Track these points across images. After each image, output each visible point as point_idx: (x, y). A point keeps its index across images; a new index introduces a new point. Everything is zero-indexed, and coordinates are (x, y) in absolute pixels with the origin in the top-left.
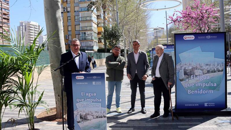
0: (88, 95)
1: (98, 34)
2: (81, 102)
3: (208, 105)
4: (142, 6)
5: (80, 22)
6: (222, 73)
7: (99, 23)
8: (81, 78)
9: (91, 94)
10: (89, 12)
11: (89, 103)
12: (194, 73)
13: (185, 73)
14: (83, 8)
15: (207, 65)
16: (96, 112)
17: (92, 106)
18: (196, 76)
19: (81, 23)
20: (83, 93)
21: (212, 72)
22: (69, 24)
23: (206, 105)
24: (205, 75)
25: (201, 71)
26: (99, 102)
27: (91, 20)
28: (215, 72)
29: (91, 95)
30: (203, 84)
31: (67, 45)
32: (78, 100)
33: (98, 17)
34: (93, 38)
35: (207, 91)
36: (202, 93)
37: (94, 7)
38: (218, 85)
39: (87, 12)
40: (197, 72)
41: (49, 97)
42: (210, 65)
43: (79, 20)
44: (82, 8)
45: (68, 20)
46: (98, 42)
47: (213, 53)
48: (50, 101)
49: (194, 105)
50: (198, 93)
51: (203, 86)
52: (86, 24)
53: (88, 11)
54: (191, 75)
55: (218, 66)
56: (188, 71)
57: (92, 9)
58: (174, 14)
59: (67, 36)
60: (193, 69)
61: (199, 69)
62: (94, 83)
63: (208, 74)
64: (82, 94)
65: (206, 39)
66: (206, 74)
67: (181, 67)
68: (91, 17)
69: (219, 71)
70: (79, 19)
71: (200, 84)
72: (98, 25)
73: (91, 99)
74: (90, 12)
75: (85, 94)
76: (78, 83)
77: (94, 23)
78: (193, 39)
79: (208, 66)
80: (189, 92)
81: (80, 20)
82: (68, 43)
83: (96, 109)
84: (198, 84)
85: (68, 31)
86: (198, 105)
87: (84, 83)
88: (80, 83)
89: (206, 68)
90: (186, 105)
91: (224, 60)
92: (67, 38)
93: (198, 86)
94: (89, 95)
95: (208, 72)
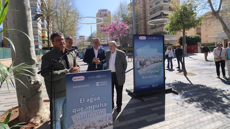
0: (89, 101)
1: (42, 37)
2: (79, 112)
3: (154, 86)
6: (162, 63)
8: (81, 78)
9: (94, 98)
11: (90, 111)
12: (146, 64)
13: (140, 64)
15: (153, 57)
16: (100, 121)
17: (95, 114)
18: (147, 66)
20: (83, 100)
21: (156, 62)
25: (150, 62)
26: (104, 107)
27: (37, 27)
28: (158, 62)
29: (93, 100)
32: (74, 111)
33: (43, 25)
34: (38, 40)
35: (153, 76)
37: (39, 18)
38: (160, 71)
40: (148, 63)
41: (4, 93)
42: (155, 58)
46: (42, 42)
47: (156, 50)
48: (5, 99)
49: (146, 87)
54: (144, 65)
55: (160, 58)
56: (142, 62)
57: (38, 19)
60: (146, 60)
62: (97, 84)
63: (154, 64)
64: (81, 101)
65: (153, 39)
66: (153, 64)
67: (138, 59)
68: (37, 25)
69: (160, 62)
72: (42, 31)
73: (93, 106)
74: (36, 21)
75: (86, 100)
76: (76, 87)
77: (39, 29)
78: (145, 39)
80: (143, 78)
83: (99, 118)
84: (148, 72)
86: (148, 87)
87: (84, 86)
88: (79, 87)
89: (153, 60)
90: (141, 88)
91: (163, 54)
94: (91, 101)
95: (154, 62)
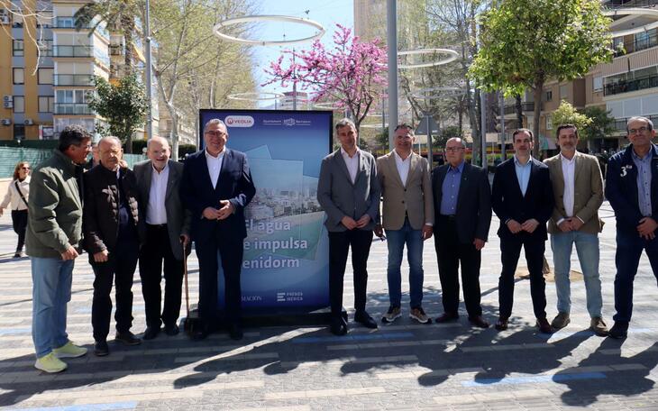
4: (219, 30)
5: (53, 59)
7: (115, 67)
10: (81, 33)
12: (250, 215)
14: (64, 20)
15: (285, 193)
18: (256, 221)
19: (56, 64)
21: (297, 212)
22: (16, 62)
23: (280, 298)
24: (279, 219)
25: (268, 209)
27: (89, 57)
28: (304, 213)
30: (274, 243)
31: (8, 125)
33: (114, 50)
35: (283, 261)
36: (270, 266)
37: (97, 18)
38: (311, 246)
39: (77, 33)
40: (258, 212)
42: (292, 194)
43: (50, 53)
44: (61, 19)
45: (14, 50)
47: (300, 164)
49: (249, 299)
50: (261, 266)
51: (274, 248)
52: (75, 68)
53: (78, 30)
55: (313, 198)
57: (92, 24)
58: (282, 57)
59: (10, 99)
61: (263, 204)
63: (286, 218)
65: (284, 127)
66: (283, 218)
68: (89, 47)
69: (314, 210)
70: (52, 50)
71: (265, 243)
74: (84, 33)
77: (98, 65)
78: (249, 125)
79: (286, 197)
81: (55, 54)
82: (10, 121)
84: (261, 243)
85: (14, 84)
86: (259, 298)
89: (281, 201)
92: (10, 105)
93: (260, 247)
95: (288, 211)
